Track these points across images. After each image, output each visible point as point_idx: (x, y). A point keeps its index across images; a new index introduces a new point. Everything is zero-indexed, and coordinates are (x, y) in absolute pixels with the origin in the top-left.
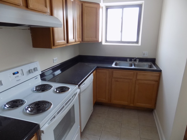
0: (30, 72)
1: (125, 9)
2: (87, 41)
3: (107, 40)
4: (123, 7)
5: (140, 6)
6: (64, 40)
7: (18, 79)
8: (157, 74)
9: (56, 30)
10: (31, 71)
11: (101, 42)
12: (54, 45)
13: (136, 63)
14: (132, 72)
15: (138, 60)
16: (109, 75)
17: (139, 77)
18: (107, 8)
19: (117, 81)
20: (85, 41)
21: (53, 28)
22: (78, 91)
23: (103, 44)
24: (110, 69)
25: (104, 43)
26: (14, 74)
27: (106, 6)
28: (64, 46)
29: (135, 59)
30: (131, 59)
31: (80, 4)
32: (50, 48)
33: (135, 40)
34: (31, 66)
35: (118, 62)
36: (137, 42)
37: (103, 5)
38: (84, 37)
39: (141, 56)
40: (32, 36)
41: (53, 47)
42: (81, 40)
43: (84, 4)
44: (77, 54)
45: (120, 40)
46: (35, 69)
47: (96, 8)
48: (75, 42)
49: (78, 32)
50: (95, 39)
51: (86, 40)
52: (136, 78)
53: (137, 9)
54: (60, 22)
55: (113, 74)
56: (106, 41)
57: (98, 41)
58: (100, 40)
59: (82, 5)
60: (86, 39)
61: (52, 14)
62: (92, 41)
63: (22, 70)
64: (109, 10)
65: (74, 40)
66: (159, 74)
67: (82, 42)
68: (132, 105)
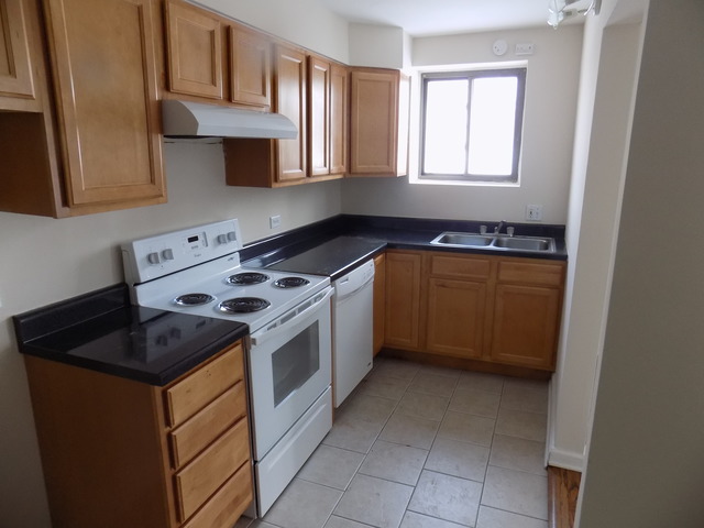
0: (219, 240)
1: (477, 82)
2: (362, 173)
3: (426, 171)
4: (471, 75)
5: (520, 73)
6: (301, 168)
7: (196, 251)
8: (555, 266)
9: (282, 144)
10: (221, 240)
11: (405, 178)
12: (276, 180)
13: (505, 239)
14: (484, 261)
15: (511, 230)
16: (421, 268)
17: (504, 275)
18: (426, 79)
19: (443, 286)
20: (356, 173)
21: (276, 142)
22: (330, 290)
23: (410, 182)
24: (424, 252)
25: (414, 179)
26: (191, 240)
27: (422, 74)
28: (301, 182)
29: (501, 225)
30: (491, 227)
31: (345, 74)
32: (267, 186)
33: (509, 172)
34: (223, 228)
35: (451, 235)
36: (513, 178)
37: (410, 71)
38: (353, 162)
39: (521, 218)
40: (227, 159)
41: (275, 185)
42: (344, 169)
43: (355, 74)
44: (335, 212)
45: (463, 172)
46: (230, 237)
47: (390, 83)
48: (330, 174)
49: (336, 147)
50: (384, 168)
51: (359, 171)
52: (497, 278)
53: (513, 81)
54: (293, 125)
55: (431, 266)
56: (422, 174)
57: (393, 174)
58: (401, 171)
59: (350, 77)
60: (359, 167)
61: (275, 108)
62: (377, 173)
63: (204, 234)
64: (430, 84)
65: (325, 170)
66: (560, 267)
67: (348, 176)
68: (487, 358)
